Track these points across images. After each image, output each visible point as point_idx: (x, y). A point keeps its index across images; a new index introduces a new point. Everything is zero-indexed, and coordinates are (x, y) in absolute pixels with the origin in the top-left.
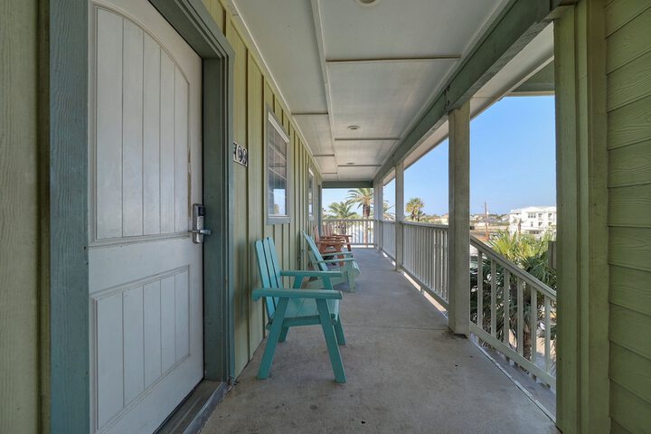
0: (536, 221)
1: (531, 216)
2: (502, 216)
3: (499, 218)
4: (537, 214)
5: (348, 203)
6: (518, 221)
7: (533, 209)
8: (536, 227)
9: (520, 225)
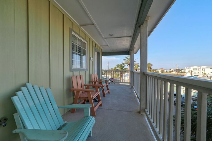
0: (197, 71)
1: (195, 69)
2: (182, 69)
3: (181, 70)
4: (197, 69)
5: (124, 64)
6: (191, 71)
7: (195, 67)
8: (197, 74)
9: (191, 73)
